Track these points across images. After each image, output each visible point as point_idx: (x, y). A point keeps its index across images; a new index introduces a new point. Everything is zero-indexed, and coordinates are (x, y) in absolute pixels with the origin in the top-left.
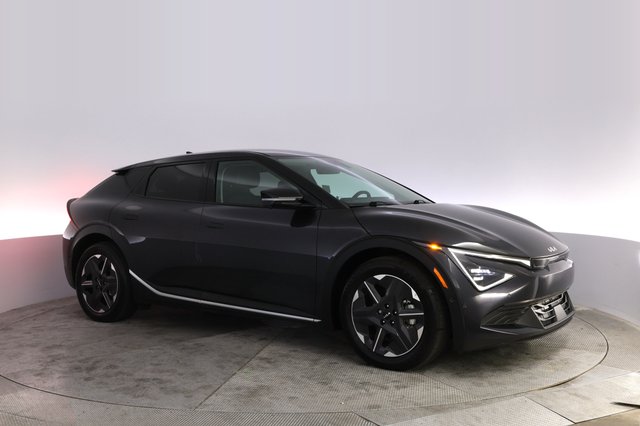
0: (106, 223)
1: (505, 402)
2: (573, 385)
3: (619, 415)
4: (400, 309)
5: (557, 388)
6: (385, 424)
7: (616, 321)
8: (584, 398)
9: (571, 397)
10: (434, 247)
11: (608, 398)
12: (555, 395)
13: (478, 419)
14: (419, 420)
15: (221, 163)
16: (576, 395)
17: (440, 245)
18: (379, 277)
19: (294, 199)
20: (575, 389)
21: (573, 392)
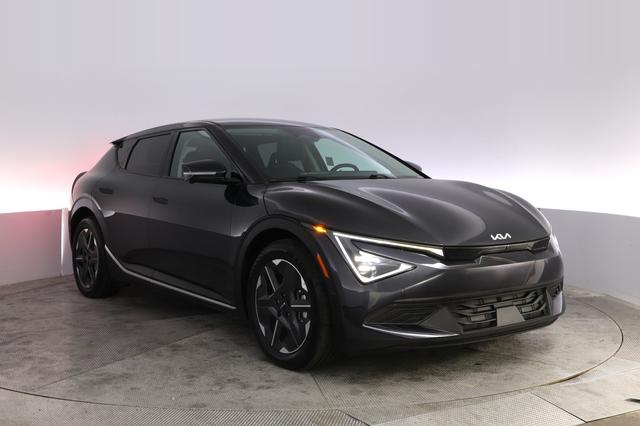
0: (90, 197)
1: (508, 399)
2: (583, 380)
3: (634, 413)
4: (293, 299)
5: (567, 384)
6: (374, 423)
7: (632, 309)
8: (596, 394)
9: (583, 394)
10: (320, 229)
11: (623, 395)
12: (563, 391)
14: (412, 419)
15: (182, 134)
16: (587, 391)
17: (325, 227)
18: (277, 262)
19: (214, 173)
20: (585, 384)
21: (584, 387)
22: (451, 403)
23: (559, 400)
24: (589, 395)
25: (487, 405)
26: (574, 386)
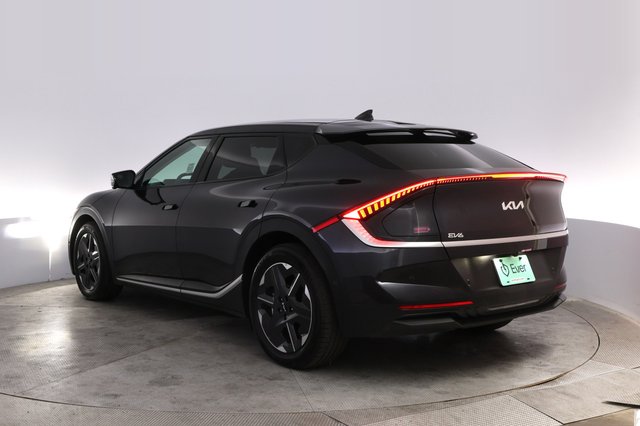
1: (487, 402)
2: (561, 383)
3: (611, 415)
5: (545, 387)
8: (573, 396)
9: (560, 396)
11: (599, 397)
12: (541, 393)
13: (458, 420)
14: (393, 421)
16: (564, 393)
20: (562, 387)
21: (562, 390)
22: (431, 406)
23: (537, 402)
24: (567, 398)
25: (466, 407)
26: (552, 389)
